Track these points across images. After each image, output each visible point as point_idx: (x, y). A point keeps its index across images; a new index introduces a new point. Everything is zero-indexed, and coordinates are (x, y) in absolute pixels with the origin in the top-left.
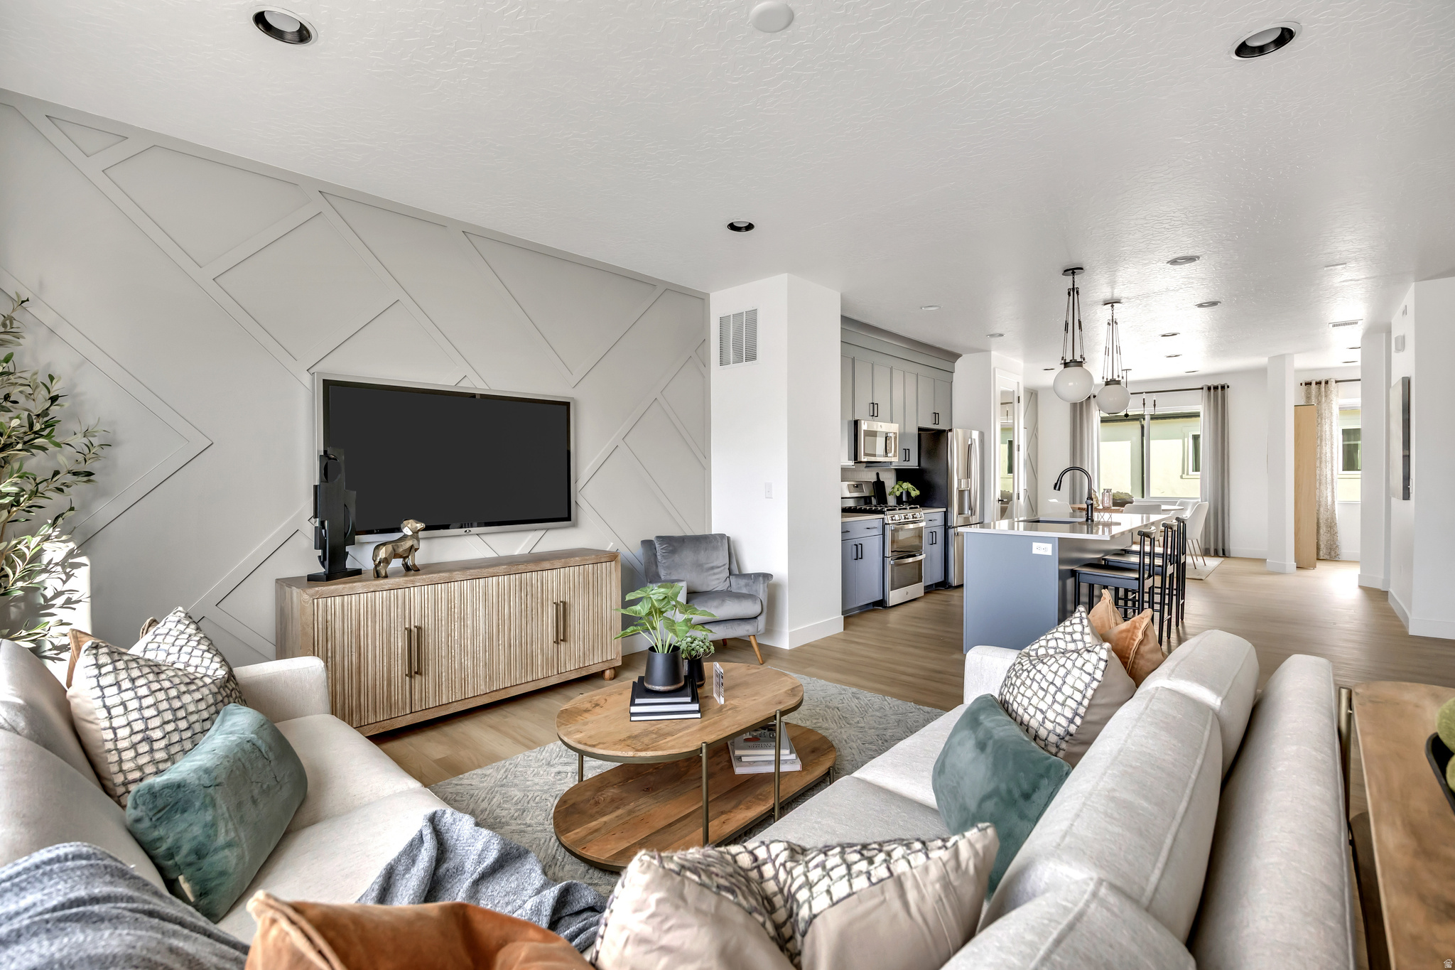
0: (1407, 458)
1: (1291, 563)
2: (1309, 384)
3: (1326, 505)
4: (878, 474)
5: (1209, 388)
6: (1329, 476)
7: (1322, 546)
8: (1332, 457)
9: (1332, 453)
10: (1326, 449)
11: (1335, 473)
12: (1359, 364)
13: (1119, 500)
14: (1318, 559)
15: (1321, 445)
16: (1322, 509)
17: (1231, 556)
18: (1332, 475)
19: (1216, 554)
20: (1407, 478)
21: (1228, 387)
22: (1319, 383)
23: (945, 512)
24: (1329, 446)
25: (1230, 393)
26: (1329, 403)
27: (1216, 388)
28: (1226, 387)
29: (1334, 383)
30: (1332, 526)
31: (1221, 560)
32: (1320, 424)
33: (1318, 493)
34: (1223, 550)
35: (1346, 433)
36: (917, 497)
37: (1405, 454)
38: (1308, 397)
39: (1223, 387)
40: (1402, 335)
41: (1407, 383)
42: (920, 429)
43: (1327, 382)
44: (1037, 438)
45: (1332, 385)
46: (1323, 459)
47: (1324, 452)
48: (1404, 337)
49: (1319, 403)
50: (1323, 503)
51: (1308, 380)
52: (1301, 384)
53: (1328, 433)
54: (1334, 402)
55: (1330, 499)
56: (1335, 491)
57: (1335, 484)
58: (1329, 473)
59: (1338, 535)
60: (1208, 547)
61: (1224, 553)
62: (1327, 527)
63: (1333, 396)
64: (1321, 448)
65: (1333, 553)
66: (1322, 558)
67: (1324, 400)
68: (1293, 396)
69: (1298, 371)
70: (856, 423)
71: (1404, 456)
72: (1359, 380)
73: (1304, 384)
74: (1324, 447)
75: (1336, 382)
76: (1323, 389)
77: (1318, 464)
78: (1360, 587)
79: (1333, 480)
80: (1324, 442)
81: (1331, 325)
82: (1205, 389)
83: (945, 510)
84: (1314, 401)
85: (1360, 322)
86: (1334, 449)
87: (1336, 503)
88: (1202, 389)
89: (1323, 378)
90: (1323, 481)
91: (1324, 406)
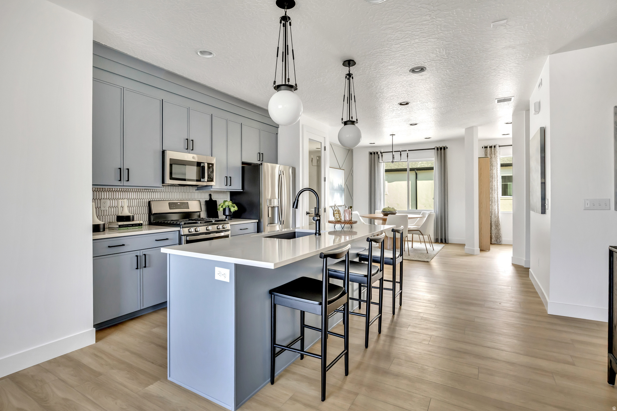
0: (543, 184)
1: (477, 249)
2: (486, 147)
3: (495, 214)
4: (210, 195)
5: (438, 149)
6: (496, 198)
7: (493, 237)
8: (498, 188)
9: (497, 185)
10: (495, 183)
11: (499, 196)
12: (511, 136)
13: (389, 212)
14: (491, 244)
15: (492, 181)
16: (493, 216)
17: (449, 242)
18: (498, 197)
19: (442, 242)
20: (543, 198)
21: (447, 148)
22: (491, 147)
23: (258, 223)
24: (496, 181)
25: (448, 151)
26: (496, 158)
27: (441, 149)
28: (446, 148)
29: (498, 147)
30: (498, 225)
31: (442, 245)
32: (491, 170)
33: (491, 207)
34: (445, 239)
35: (504, 178)
36: (235, 212)
37: (542, 182)
38: (486, 155)
39: (444, 148)
40: (538, 101)
41: (543, 131)
42: (243, 163)
43: (495, 147)
44: (352, 176)
45: (497, 147)
46: (493, 189)
47: (494, 184)
48: (540, 102)
49: (491, 158)
50: (493, 213)
51: (486, 145)
52: (483, 147)
53: (495, 174)
54: (498, 158)
55: (496, 210)
56: (499, 206)
57: (499, 202)
58: (496, 196)
59: (501, 230)
60: (437, 237)
61: (445, 241)
62: (495, 226)
63: (498, 154)
64: (492, 182)
65: (498, 240)
66: (493, 243)
67: (493, 156)
68: (478, 152)
69: (481, 140)
70: (163, 152)
71: (542, 183)
72: (512, 145)
73: (484, 147)
74: (494, 182)
75: (499, 146)
76: (493, 150)
77: (491, 191)
78: (513, 264)
79: (498, 200)
80: (493, 179)
81: (496, 100)
82: (436, 149)
83: (257, 221)
84: (488, 156)
85: (513, 98)
86: (498, 184)
87: (500, 212)
88: (434, 149)
89: (492, 144)
90: (493, 201)
91: (493, 159)
